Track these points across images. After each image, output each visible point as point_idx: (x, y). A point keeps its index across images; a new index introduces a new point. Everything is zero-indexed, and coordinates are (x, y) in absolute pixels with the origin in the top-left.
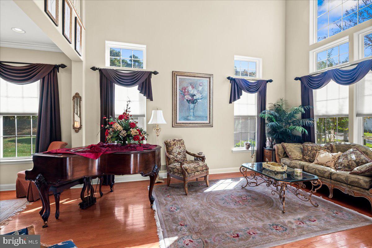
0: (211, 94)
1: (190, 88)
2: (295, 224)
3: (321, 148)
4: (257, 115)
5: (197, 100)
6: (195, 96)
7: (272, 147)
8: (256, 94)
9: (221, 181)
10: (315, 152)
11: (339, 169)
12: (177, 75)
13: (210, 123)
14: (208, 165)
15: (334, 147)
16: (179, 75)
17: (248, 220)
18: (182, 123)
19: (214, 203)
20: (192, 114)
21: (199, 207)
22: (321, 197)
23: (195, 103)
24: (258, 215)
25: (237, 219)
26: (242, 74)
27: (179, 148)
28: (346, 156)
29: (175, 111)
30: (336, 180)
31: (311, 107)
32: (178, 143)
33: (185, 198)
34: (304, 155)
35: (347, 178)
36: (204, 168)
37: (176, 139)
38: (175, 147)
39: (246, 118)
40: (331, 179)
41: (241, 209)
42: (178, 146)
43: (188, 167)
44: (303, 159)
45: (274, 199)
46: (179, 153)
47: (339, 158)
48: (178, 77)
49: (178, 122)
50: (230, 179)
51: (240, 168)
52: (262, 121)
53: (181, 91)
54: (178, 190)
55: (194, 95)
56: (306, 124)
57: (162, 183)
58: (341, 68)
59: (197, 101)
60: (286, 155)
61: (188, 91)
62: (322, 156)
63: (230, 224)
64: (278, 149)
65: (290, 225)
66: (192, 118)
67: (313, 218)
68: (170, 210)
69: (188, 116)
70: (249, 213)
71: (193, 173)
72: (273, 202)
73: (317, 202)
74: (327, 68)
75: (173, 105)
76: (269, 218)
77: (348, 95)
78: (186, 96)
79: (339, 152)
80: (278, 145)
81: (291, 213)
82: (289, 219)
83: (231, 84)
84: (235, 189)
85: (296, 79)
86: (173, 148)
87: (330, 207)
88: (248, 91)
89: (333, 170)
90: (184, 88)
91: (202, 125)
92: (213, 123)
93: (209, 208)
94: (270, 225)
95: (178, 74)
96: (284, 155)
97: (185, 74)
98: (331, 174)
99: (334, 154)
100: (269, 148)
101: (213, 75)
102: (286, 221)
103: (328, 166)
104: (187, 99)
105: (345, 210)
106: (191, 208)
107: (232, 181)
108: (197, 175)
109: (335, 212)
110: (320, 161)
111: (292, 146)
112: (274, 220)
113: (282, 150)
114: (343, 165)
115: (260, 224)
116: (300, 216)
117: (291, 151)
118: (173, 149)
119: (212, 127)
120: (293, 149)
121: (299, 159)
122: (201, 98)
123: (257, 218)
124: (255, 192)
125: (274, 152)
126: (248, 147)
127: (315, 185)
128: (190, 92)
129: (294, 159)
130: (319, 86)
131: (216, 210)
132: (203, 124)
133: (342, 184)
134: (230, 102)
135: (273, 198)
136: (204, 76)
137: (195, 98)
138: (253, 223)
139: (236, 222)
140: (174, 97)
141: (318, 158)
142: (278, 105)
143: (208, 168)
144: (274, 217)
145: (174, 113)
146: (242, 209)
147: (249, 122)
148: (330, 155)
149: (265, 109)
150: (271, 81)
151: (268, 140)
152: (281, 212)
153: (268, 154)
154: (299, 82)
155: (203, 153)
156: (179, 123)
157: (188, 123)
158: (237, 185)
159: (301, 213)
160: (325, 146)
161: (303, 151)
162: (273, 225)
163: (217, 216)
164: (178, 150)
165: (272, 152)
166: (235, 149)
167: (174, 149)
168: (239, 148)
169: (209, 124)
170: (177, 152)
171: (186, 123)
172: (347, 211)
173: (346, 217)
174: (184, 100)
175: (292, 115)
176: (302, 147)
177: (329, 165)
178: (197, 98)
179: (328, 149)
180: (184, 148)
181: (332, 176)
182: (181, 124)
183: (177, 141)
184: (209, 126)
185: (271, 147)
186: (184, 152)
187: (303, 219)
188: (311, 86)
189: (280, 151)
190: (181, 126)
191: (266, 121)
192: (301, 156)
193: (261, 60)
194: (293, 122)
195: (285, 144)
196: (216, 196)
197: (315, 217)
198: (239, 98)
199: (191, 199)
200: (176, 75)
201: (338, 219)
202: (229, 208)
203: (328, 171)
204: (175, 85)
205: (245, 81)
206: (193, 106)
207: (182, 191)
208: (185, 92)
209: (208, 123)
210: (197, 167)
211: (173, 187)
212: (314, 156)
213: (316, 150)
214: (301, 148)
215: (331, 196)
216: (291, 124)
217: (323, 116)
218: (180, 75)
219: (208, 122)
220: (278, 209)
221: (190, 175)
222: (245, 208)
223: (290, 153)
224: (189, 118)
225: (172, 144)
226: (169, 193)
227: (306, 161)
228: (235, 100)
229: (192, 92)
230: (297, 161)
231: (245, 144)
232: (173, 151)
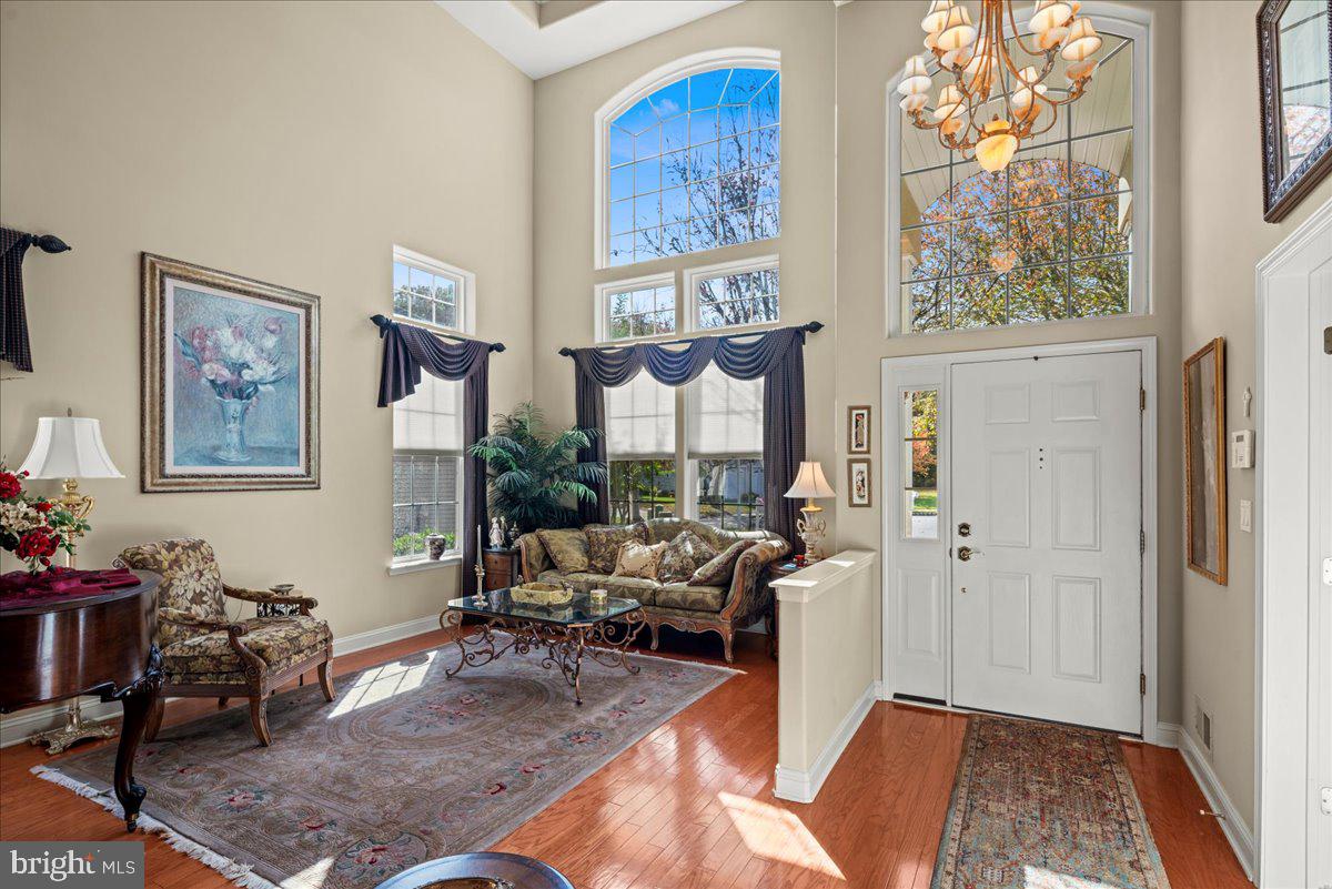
0: (313, 369)
1: (226, 335)
2: (611, 720)
3: (626, 535)
4: (462, 448)
5: (255, 384)
6: (248, 367)
7: (508, 542)
8: (461, 382)
9: (369, 675)
10: (615, 546)
11: (667, 580)
12: (163, 274)
13: (309, 473)
14: (329, 624)
15: (652, 532)
16: (173, 276)
17: (507, 745)
18: (193, 476)
19: (385, 739)
20: (235, 439)
21: (343, 764)
22: (638, 652)
23: (248, 397)
24: (527, 727)
25: (477, 754)
26: (413, 312)
27: (196, 575)
28: (676, 549)
29: (153, 422)
30: (665, 605)
31: (600, 432)
32: (189, 557)
33: (268, 757)
34: (590, 559)
35: (684, 595)
36: (320, 637)
37: (175, 540)
38: (180, 574)
39: (427, 456)
40: (655, 605)
41: (474, 728)
42: (193, 568)
43: (267, 640)
44: (592, 569)
45: (544, 683)
46: (198, 598)
47: (663, 555)
48: (170, 283)
49: (170, 469)
50: (395, 661)
51: (441, 617)
52: (478, 467)
53: (184, 342)
54: (214, 741)
55: (245, 365)
56: (591, 477)
57: (103, 738)
58: (663, 344)
59: (256, 390)
60: (550, 562)
61: (217, 347)
62: (631, 553)
63: (466, 770)
64: (528, 546)
65: (602, 724)
66: (233, 455)
67: (639, 697)
68: (231, 809)
69: (216, 448)
70: (503, 731)
71: (284, 661)
72: (546, 690)
73: (635, 664)
74: (632, 337)
75: (147, 399)
76: (555, 727)
77: (673, 410)
78: (206, 367)
79: (663, 542)
80: (528, 537)
81: (595, 702)
82: (596, 714)
83: (382, 341)
84: (427, 686)
85: (565, 352)
86: (172, 579)
87: (660, 669)
88: (440, 370)
89: (657, 585)
90: (197, 332)
91: (278, 483)
92: (322, 474)
93: (379, 755)
94: (563, 739)
95: (173, 270)
96: (543, 564)
97: (202, 274)
98: (655, 592)
99: (654, 547)
100: (499, 549)
101: (319, 298)
102: (592, 719)
103: (645, 578)
104: (212, 377)
105: (685, 666)
106: (315, 777)
107: (405, 668)
108: (298, 666)
109: (670, 674)
110: (628, 568)
111: (562, 537)
112: (567, 726)
113: (539, 550)
114: (673, 569)
115: (540, 745)
116: (615, 701)
117: (560, 552)
118: (171, 585)
119: (318, 488)
120: (566, 543)
121: (582, 569)
122: (273, 378)
123: (526, 734)
124: (488, 678)
125: (516, 557)
126: (439, 548)
127: (633, 622)
128: (224, 350)
129: (571, 570)
130: (617, 380)
131: (405, 752)
132: (284, 479)
133: (677, 611)
134: (382, 402)
135: (540, 681)
136: (284, 297)
137: (247, 375)
138: (522, 748)
139: (479, 761)
140: (148, 365)
141: (624, 562)
142: (517, 421)
143: (331, 637)
144: (563, 720)
145: (153, 432)
146: (478, 726)
147: (437, 472)
148: (647, 550)
149: (485, 433)
150: (499, 348)
151: (495, 526)
152: (573, 705)
153: (499, 566)
154: (570, 362)
155: (295, 588)
156: (174, 476)
157: (216, 476)
158: (427, 674)
159: (613, 696)
160: (635, 530)
161: (589, 549)
162: (569, 737)
163: (418, 766)
164: (195, 585)
165: (509, 558)
166: (397, 563)
167: (176, 582)
168: (407, 557)
169: (304, 479)
170: (190, 595)
171: (210, 476)
172: (689, 667)
173: (691, 678)
174: (199, 379)
175: (557, 453)
176: (584, 537)
177: (646, 574)
178: (257, 378)
179: (640, 536)
180: (217, 577)
181: (657, 598)
182: (186, 480)
183: (184, 548)
184: (304, 486)
185: (503, 546)
186: (216, 589)
187: (621, 704)
188: (602, 376)
189: (533, 553)
190: (185, 488)
191: (489, 470)
192: (586, 560)
193: (472, 277)
194: (559, 472)
195: (546, 533)
196: (380, 720)
197: (642, 693)
198: (410, 391)
199: (294, 752)
200: (158, 272)
201: (681, 685)
202: (438, 737)
203: (649, 588)
204: (153, 313)
205: (431, 339)
206: (239, 408)
207: (233, 740)
208: (203, 349)
209: (303, 476)
210: (297, 638)
211: (183, 738)
212: (614, 556)
213: (617, 543)
214: (582, 541)
215: (654, 645)
216: (556, 476)
217: (627, 455)
218: (180, 277)
219: (301, 470)
220: (563, 700)
221: (273, 668)
222: (484, 723)
223: (559, 557)
224: (222, 455)
225: (166, 564)
226: (177, 760)
227: (598, 572)
228: (397, 396)
229: (234, 353)
230: (577, 574)
231: (427, 543)
232: (173, 592)
